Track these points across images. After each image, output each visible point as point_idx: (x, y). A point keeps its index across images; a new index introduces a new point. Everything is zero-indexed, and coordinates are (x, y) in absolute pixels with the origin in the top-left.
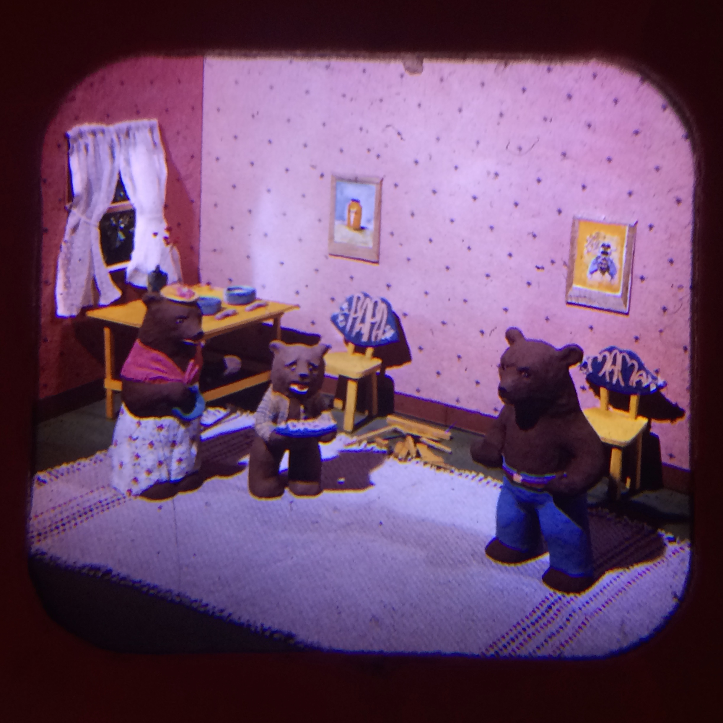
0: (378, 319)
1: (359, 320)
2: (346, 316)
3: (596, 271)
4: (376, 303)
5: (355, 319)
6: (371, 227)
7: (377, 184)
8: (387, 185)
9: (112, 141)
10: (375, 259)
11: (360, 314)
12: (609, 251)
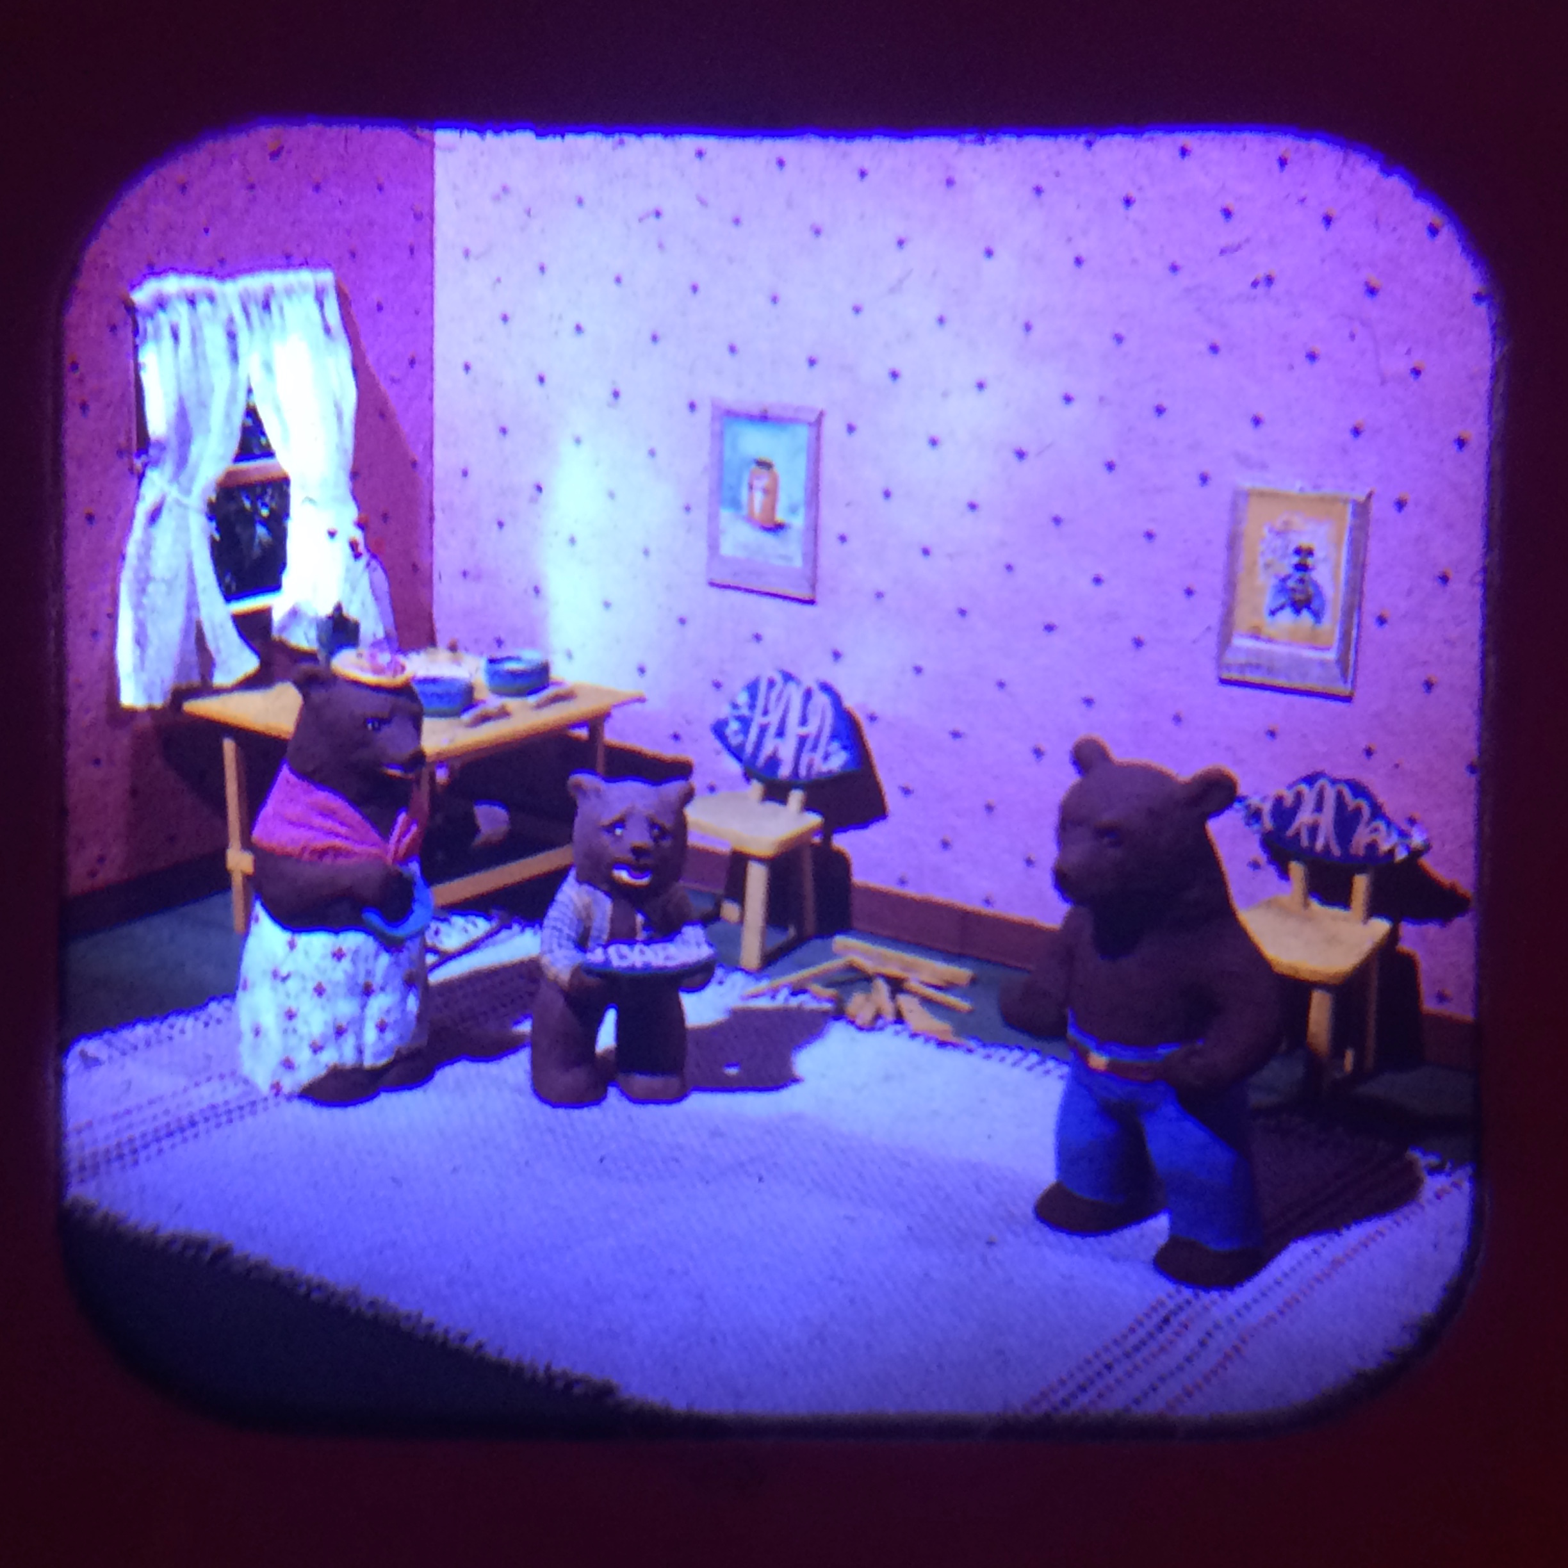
0: (811, 729)
1: (772, 730)
2: (745, 722)
3: (1282, 607)
4: (808, 695)
5: (763, 730)
6: (798, 522)
7: (810, 424)
8: (833, 428)
9: (231, 320)
10: (805, 594)
11: (774, 719)
12: (1310, 561)
